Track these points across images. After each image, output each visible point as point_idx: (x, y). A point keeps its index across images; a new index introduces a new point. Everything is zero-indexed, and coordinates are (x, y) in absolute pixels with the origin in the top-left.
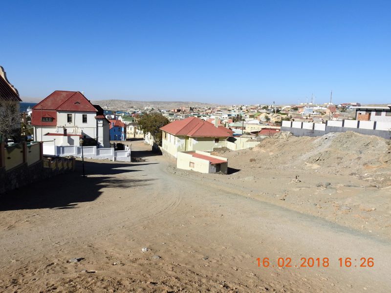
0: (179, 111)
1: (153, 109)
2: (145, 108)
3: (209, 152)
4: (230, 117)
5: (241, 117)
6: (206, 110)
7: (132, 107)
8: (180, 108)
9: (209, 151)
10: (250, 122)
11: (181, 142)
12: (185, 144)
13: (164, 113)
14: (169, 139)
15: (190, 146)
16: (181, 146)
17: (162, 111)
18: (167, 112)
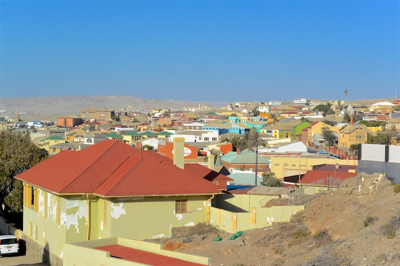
0: (79, 122)
1: (2, 119)
3: (157, 241)
4: (225, 135)
5: (257, 135)
6: (156, 119)
8: (83, 117)
9: (161, 236)
10: (281, 150)
11: (77, 213)
12: (87, 220)
13: (35, 131)
14: (41, 208)
15: (102, 224)
16: (77, 227)
17: (30, 124)
18: (43, 127)
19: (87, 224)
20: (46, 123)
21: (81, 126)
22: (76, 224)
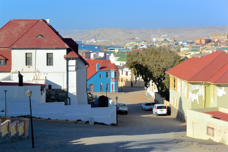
1: (165, 40)
2: (154, 39)
7: (133, 39)
8: (211, 38)
11: (198, 93)
12: (204, 97)
13: (183, 47)
14: (179, 90)
15: (212, 99)
16: (198, 101)
17: (181, 43)
18: (188, 44)
19: (204, 99)
20: (190, 42)
21: (210, 44)
22: (197, 99)
